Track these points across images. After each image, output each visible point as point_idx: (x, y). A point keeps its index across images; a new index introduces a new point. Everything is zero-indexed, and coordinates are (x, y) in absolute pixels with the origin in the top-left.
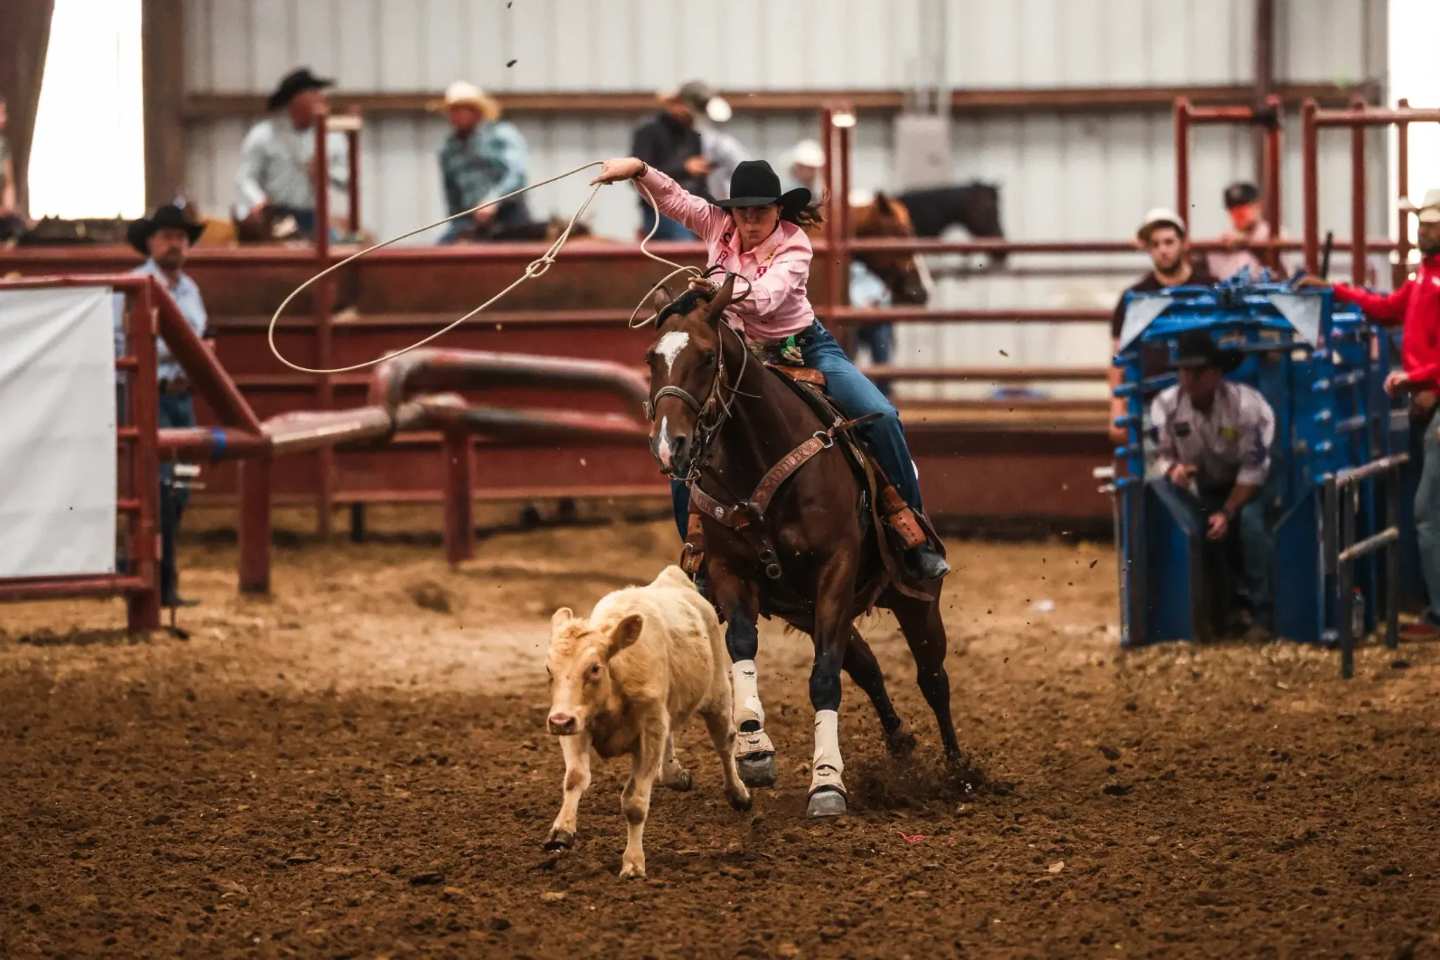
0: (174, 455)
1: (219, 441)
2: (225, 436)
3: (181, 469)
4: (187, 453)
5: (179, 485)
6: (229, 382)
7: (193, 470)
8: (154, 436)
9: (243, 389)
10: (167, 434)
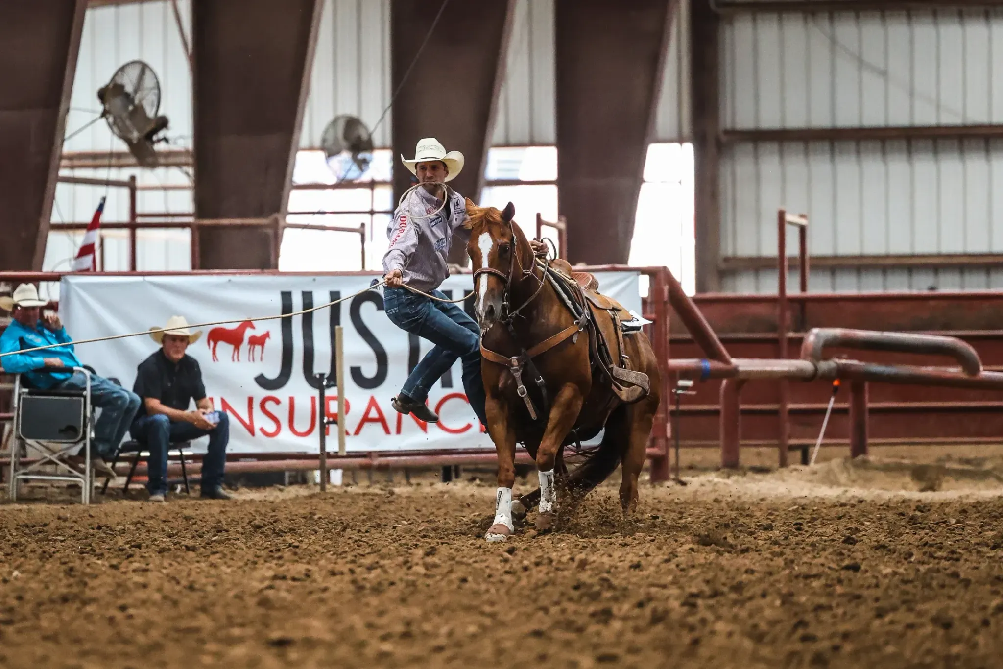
0: (678, 375)
1: (706, 368)
2: (710, 364)
3: (681, 383)
4: (686, 373)
5: (680, 392)
6: (715, 337)
7: (690, 383)
8: (666, 363)
9: (723, 341)
10: (673, 363)
